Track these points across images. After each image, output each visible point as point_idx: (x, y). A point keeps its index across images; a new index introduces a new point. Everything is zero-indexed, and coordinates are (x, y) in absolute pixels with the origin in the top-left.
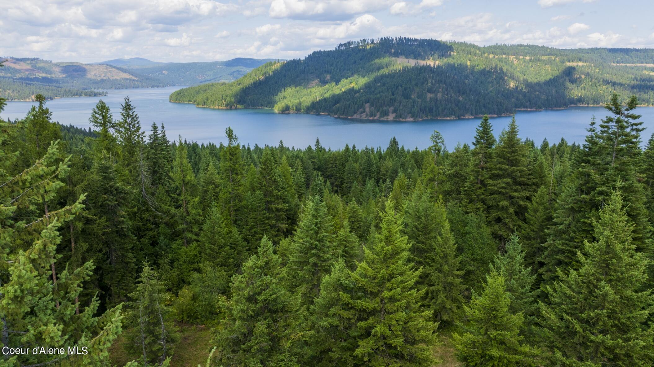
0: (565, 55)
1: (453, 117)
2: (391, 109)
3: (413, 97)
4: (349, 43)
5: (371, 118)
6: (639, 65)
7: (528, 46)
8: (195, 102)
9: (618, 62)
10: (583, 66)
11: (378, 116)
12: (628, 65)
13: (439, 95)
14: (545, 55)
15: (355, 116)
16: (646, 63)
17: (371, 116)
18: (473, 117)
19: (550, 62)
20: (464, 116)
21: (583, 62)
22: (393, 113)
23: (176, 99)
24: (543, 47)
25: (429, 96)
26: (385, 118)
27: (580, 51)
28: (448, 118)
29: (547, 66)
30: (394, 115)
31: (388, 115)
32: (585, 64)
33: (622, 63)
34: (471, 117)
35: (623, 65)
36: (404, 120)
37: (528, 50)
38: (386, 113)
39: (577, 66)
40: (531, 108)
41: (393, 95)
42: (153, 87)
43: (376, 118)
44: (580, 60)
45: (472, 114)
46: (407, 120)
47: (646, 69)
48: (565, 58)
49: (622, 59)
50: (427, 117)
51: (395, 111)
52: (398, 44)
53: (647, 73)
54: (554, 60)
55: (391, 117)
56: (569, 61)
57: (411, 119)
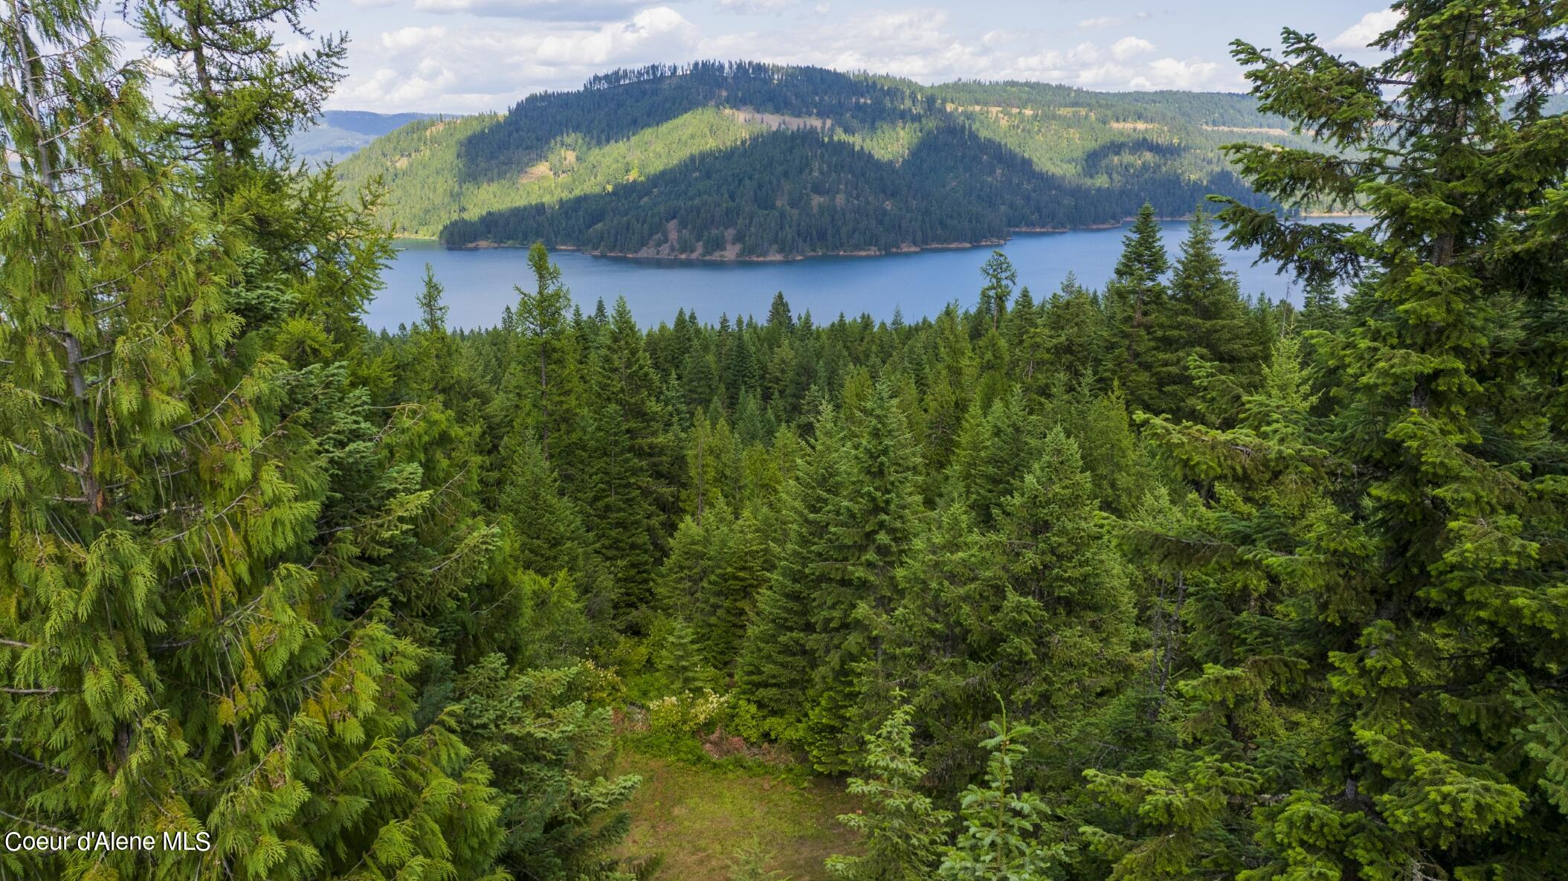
0: (1108, 106)
1: (873, 251)
2: (730, 233)
3: (778, 203)
4: (616, 73)
5: (683, 256)
7: (1027, 84)
9: (1214, 123)
10: (1147, 130)
11: (700, 250)
12: (1235, 129)
13: (840, 199)
14: (1066, 106)
15: (643, 253)
16: (1269, 127)
17: (683, 251)
18: (917, 249)
19: (1076, 121)
20: (898, 247)
21: (1146, 122)
22: (734, 244)
24: (1060, 87)
25: (817, 200)
26: (716, 256)
27: (1139, 96)
28: (864, 253)
29: (1072, 131)
30: (738, 247)
31: (724, 249)
32: (1150, 126)
33: (1224, 125)
34: (913, 249)
35: (1226, 129)
36: (761, 259)
37: (1029, 93)
38: (718, 244)
39: (1135, 130)
40: (1043, 227)
41: (732, 198)
43: (694, 256)
44: (1140, 117)
45: (915, 244)
46: (768, 259)
48: (1109, 113)
49: (1221, 115)
50: (814, 250)
51: (739, 238)
52: (735, 77)
54: (1087, 117)
55: (731, 253)
56: (1117, 120)
57: (779, 257)
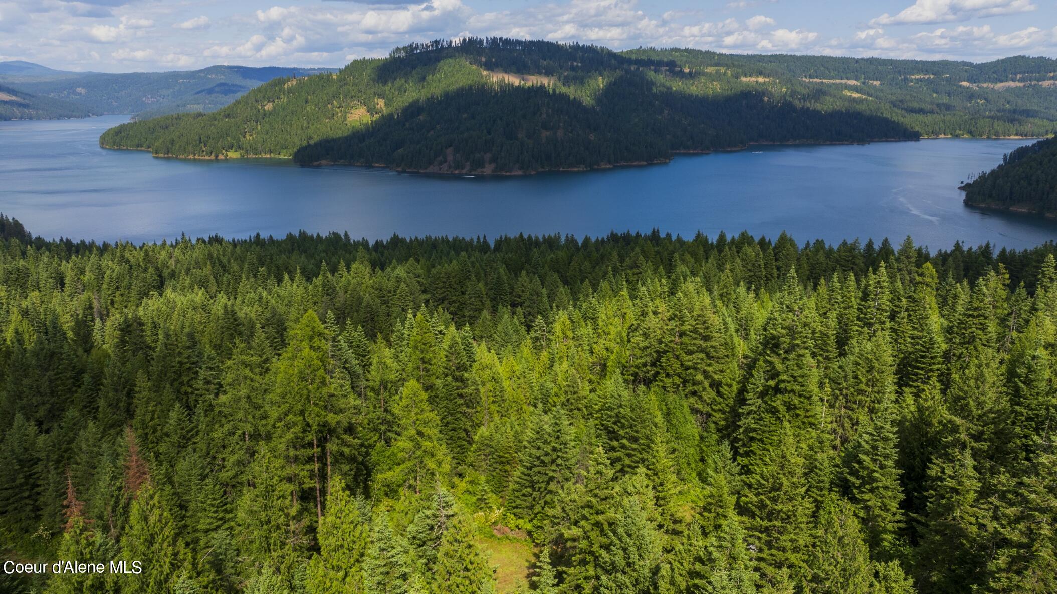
0: (739, 66)
1: (582, 168)
2: (488, 156)
3: (520, 136)
4: (411, 46)
5: (457, 172)
6: (838, 81)
7: (686, 50)
8: (149, 147)
9: (811, 77)
10: (765, 82)
11: (468, 168)
12: (824, 81)
13: (560, 134)
14: (711, 65)
15: (430, 170)
16: (847, 79)
17: (457, 168)
18: (611, 167)
19: (718, 77)
20: (598, 165)
21: (765, 76)
22: (490, 164)
23: (114, 143)
24: (708, 52)
25: (545, 134)
26: (479, 172)
27: (760, 58)
28: (576, 170)
29: (715, 83)
30: (493, 166)
31: (484, 167)
32: (767, 80)
33: (817, 77)
34: (609, 166)
35: (818, 81)
36: (508, 174)
37: (687, 57)
38: (480, 164)
39: (757, 82)
40: (695, 149)
41: (489, 133)
42: (60, 117)
43: (464, 172)
44: (760, 73)
46: (513, 174)
47: (848, 87)
48: (740, 71)
49: (816, 71)
50: (543, 168)
51: (494, 160)
52: (490, 48)
53: (848, 94)
54: (725, 74)
55: (488, 170)
56: (746, 76)
57: (520, 173)
